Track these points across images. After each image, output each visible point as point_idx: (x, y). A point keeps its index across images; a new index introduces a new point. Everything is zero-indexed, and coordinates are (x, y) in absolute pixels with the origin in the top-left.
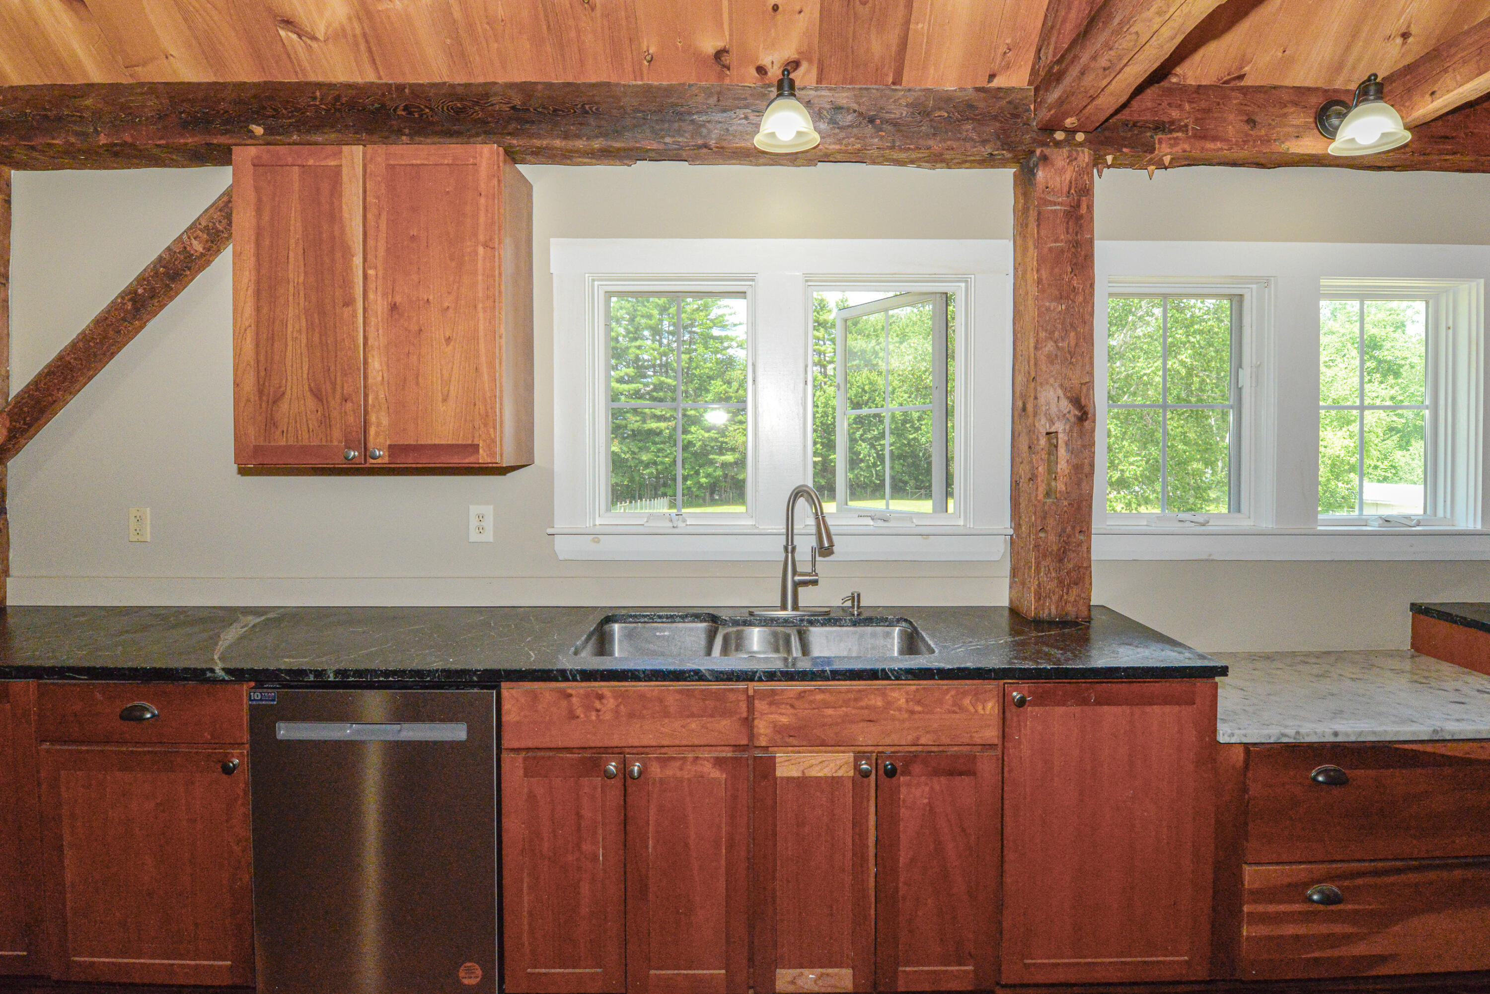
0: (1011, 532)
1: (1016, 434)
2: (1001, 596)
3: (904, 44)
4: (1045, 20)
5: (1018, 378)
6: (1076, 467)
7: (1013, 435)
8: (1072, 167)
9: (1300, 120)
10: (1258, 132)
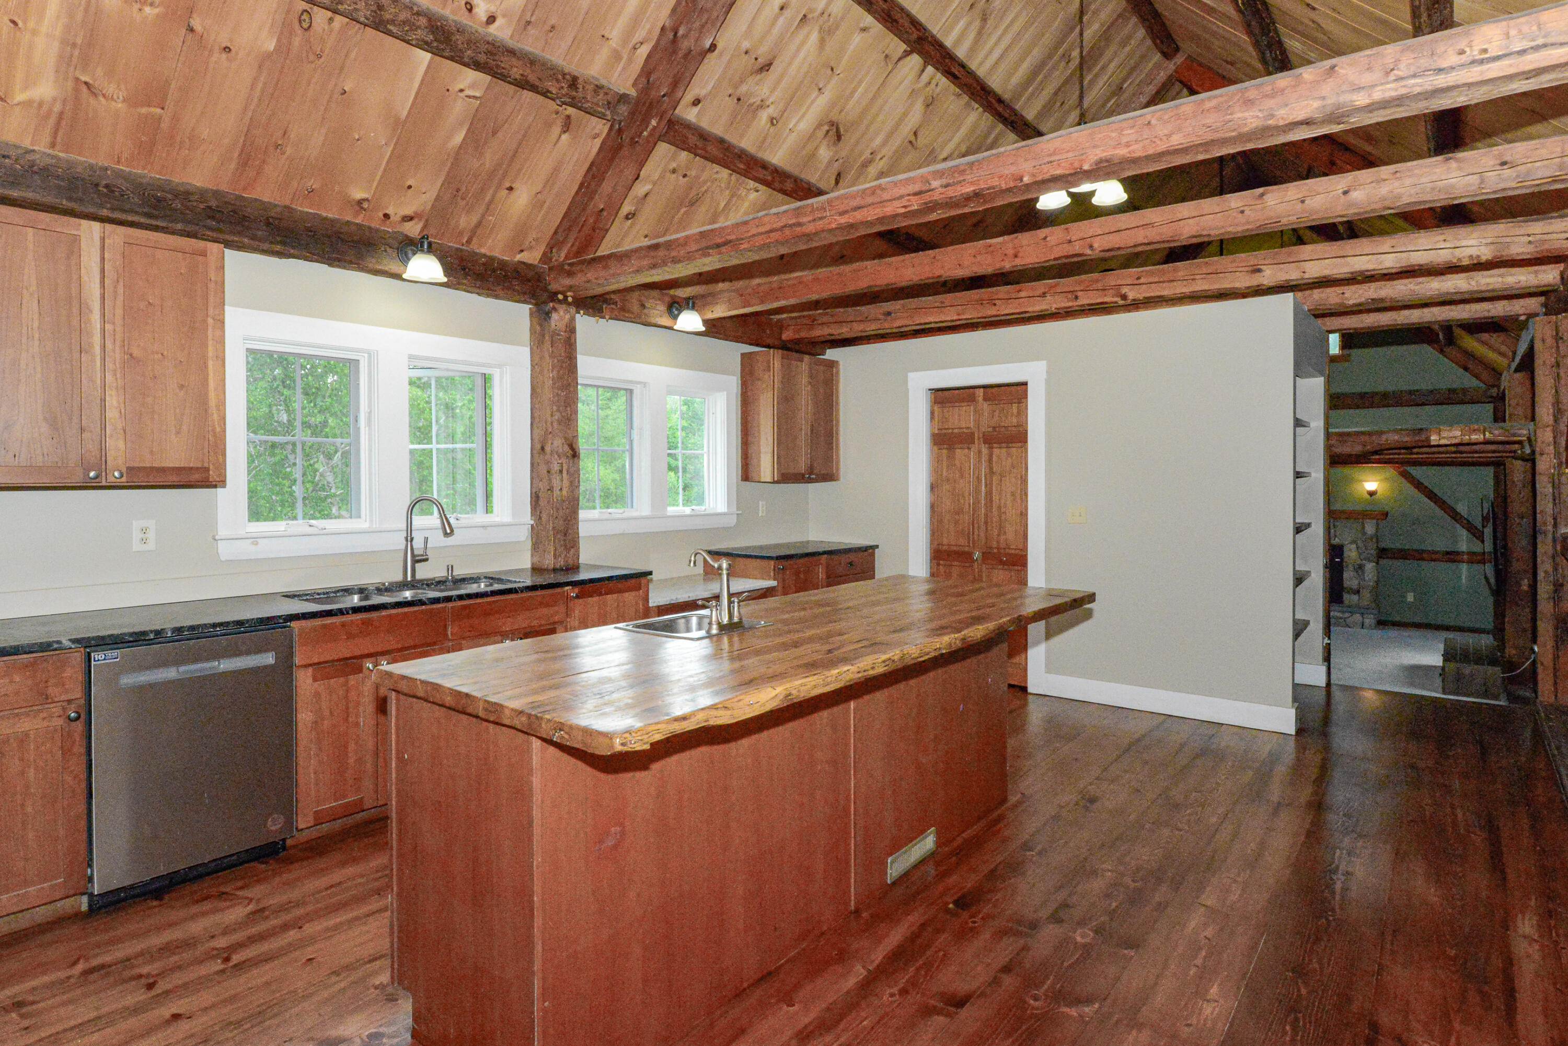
0: (532, 522)
1: (535, 465)
2: (525, 561)
3: (479, 224)
4: (556, 233)
5: (536, 431)
6: (571, 482)
7: (532, 464)
8: (568, 316)
9: (662, 308)
10: (646, 311)
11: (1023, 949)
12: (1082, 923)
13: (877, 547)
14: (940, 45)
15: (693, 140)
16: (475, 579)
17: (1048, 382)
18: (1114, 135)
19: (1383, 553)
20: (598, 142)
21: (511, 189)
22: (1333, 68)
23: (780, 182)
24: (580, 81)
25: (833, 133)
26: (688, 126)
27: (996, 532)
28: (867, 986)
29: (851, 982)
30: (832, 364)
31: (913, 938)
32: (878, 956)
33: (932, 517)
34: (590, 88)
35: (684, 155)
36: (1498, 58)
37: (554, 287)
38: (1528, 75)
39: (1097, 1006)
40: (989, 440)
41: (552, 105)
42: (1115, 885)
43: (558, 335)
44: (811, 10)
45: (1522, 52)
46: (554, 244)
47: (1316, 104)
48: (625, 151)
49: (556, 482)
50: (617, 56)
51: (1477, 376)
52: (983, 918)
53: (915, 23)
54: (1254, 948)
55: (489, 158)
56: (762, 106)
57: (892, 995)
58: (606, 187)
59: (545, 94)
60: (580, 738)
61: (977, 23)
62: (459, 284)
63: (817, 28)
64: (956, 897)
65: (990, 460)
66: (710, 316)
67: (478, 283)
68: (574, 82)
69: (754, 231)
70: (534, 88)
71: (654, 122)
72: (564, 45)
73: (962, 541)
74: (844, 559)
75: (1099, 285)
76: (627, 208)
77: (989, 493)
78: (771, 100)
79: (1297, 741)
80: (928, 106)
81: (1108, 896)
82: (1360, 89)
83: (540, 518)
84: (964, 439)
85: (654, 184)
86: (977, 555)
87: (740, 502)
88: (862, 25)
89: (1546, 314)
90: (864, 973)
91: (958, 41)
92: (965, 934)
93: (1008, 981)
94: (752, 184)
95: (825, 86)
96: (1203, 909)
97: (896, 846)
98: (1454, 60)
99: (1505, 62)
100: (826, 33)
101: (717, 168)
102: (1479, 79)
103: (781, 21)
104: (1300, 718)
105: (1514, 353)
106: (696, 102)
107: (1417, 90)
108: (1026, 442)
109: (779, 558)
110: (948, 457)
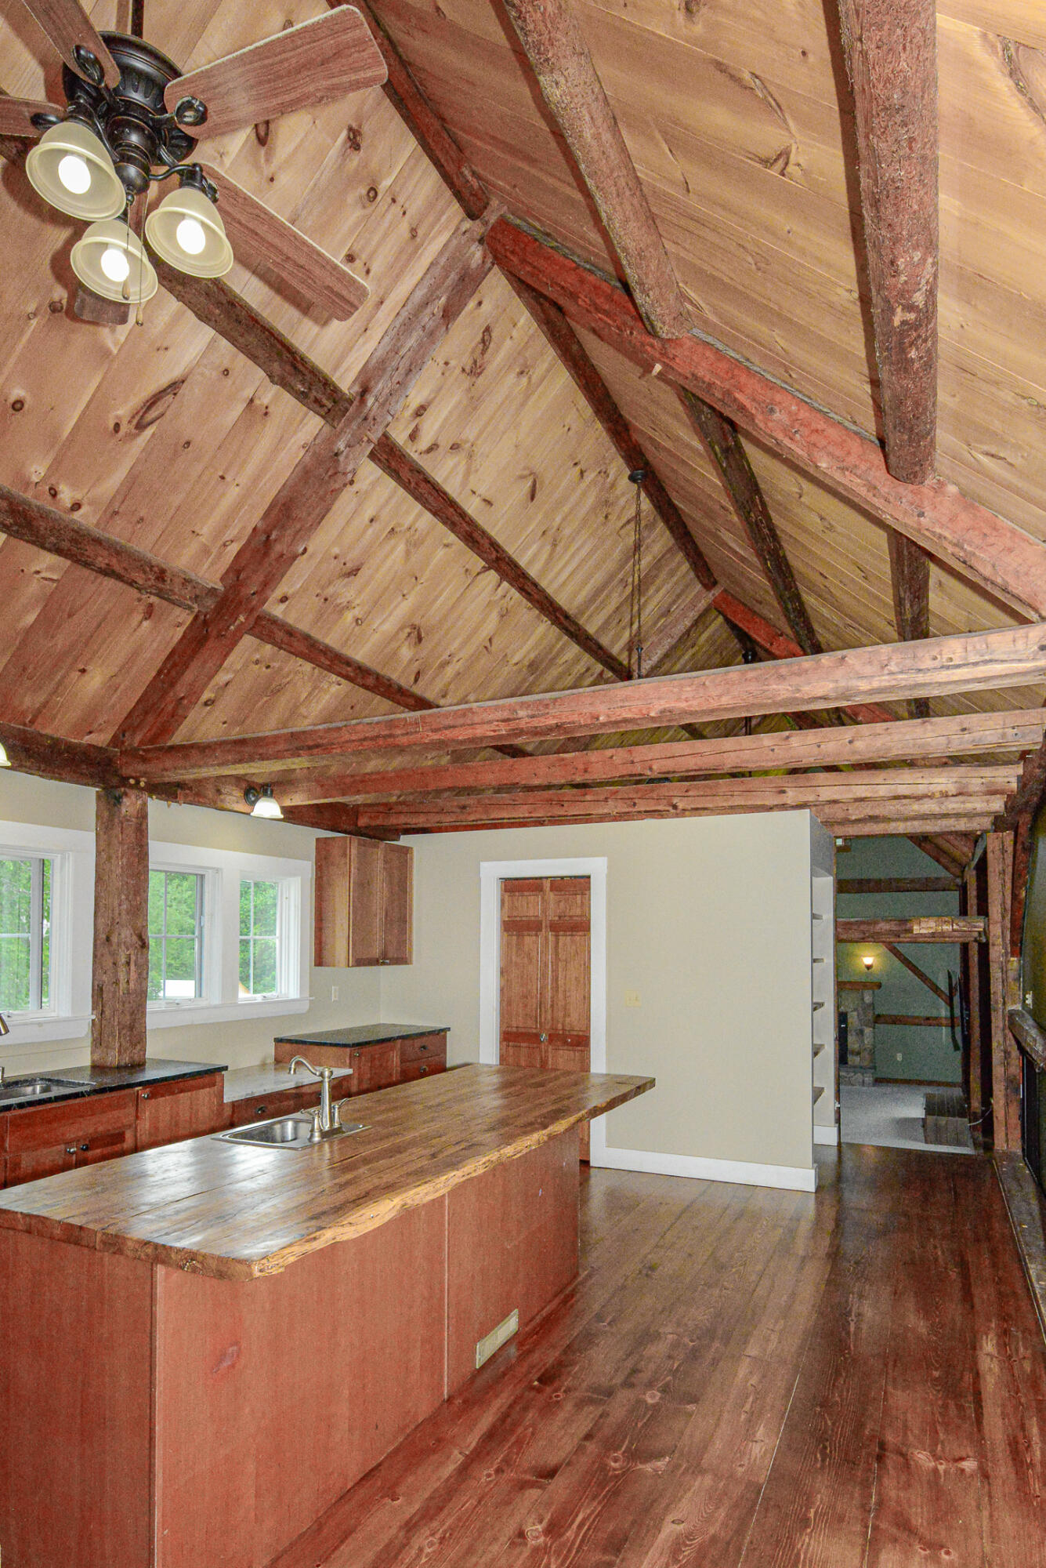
0: (94, 1017)
1: (99, 956)
2: (85, 1059)
3: (45, 705)
4: (130, 715)
5: (101, 921)
6: (140, 974)
7: (95, 956)
8: (139, 802)
9: (238, 793)
10: (222, 797)
11: (601, 1416)
12: (650, 1385)
13: (449, 1029)
14: (514, 565)
15: (280, 635)
16: (29, 1081)
17: (609, 876)
18: (675, 690)
19: (878, 1019)
20: (180, 632)
21: (83, 671)
22: (843, 658)
23: (363, 678)
24: (168, 574)
25: (414, 635)
26: (274, 621)
27: (561, 1014)
28: (464, 1471)
29: (450, 1468)
30: (406, 851)
31: (504, 1417)
32: (473, 1440)
33: (502, 1001)
34: (177, 581)
35: (268, 648)
36: (958, 666)
37: (125, 772)
38: (979, 680)
39: (667, 1459)
40: (555, 928)
41: (134, 593)
42: (675, 1345)
43: (128, 820)
44: (399, 525)
45: (976, 664)
46: (128, 726)
47: (831, 685)
48: (210, 644)
49: (122, 976)
50: (206, 551)
51: (947, 868)
52: (565, 1391)
53: (494, 545)
54: (789, 1390)
55: (61, 641)
56: (348, 606)
57: (489, 1476)
58: (188, 676)
59: (131, 583)
60: (214, 1266)
61: (548, 548)
62: (21, 766)
63: (404, 541)
64: (539, 1374)
65: (556, 947)
66: (288, 803)
67: (43, 767)
68: (161, 575)
69: (347, 737)
70: (119, 577)
71: (242, 618)
72: (152, 538)
73: (530, 1023)
74: (418, 1043)
75: (654, 795)
76: (207, 695)
77: (556, 979)
78: (358, 601)
79: (817, 1198)
80: (502, 616)
81: (670, 1357)
82: (862, 678)
83: (103, 1012)
84: (532, 927)
85: (236, 672)
86: (544, 1037)
87: (313, 987)
88: (445, 542)
89: (995, 831)
90: (461, 1458)
91: (531, 562)
92: (549, 1408)
93: (591, 1447)
94: (334, 677)
95: (408, 593)
96: (748, 1360)
97: (484, 1332)
98: (929, 664)
99: (964, 670)
100: (413, 545)
101: (300, 661)
102: (947, 680)
103: (370, 532)
104: (819, 1177)
105: (973, 854)
106: (284, 599)
107: (903, 683)
108: (589, 930)
109: (354, 1045)
110: (518, 944)
